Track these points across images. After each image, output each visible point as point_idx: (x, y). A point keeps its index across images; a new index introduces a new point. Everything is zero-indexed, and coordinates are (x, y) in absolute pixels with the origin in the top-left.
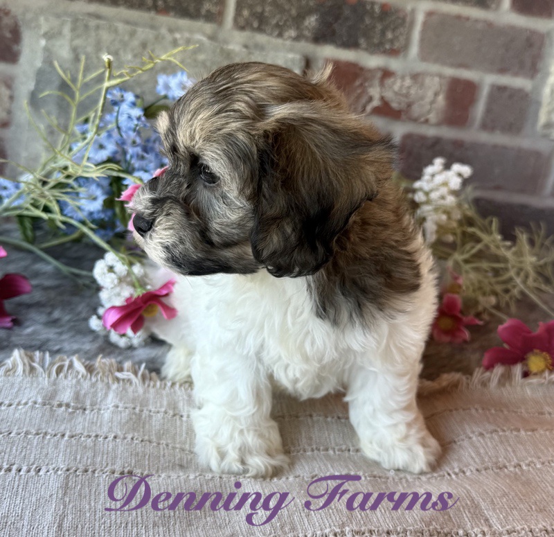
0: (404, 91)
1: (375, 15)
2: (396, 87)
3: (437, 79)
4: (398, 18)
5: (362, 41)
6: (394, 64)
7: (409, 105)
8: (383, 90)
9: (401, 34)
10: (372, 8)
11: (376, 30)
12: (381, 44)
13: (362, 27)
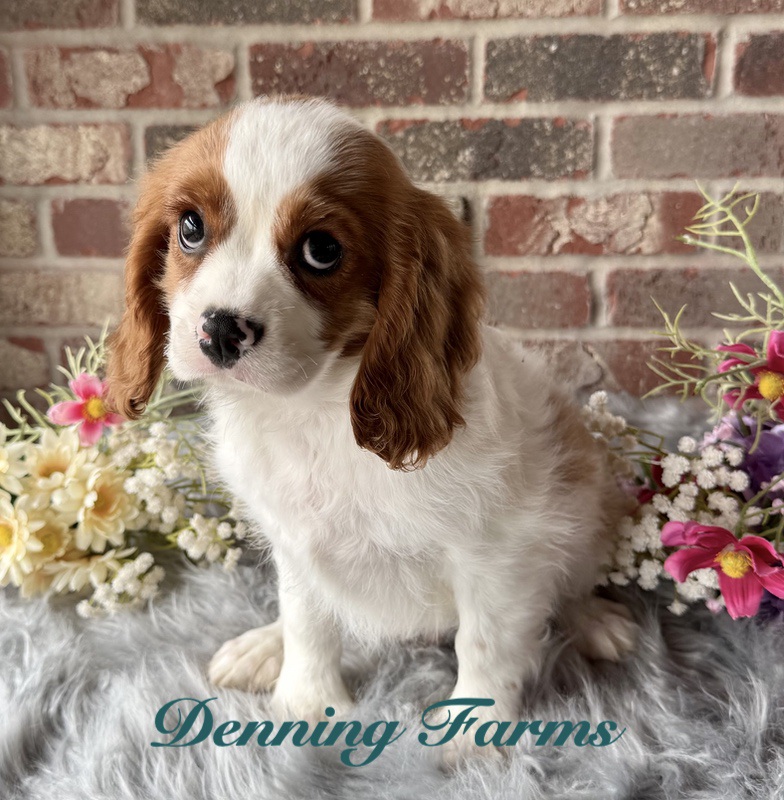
0: (601, 219)
1: (548, 134)
2: (589, 216)
3: (644, 198)
4: (578, 132)
5: (534, 167)
6: (583, 189)
7: (611, 236)
8: (573, 221)
9: (585, 150)
10: (542, 126)
11: (552, 151)
12: (560, 167)
13: (532, 150)
